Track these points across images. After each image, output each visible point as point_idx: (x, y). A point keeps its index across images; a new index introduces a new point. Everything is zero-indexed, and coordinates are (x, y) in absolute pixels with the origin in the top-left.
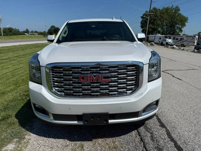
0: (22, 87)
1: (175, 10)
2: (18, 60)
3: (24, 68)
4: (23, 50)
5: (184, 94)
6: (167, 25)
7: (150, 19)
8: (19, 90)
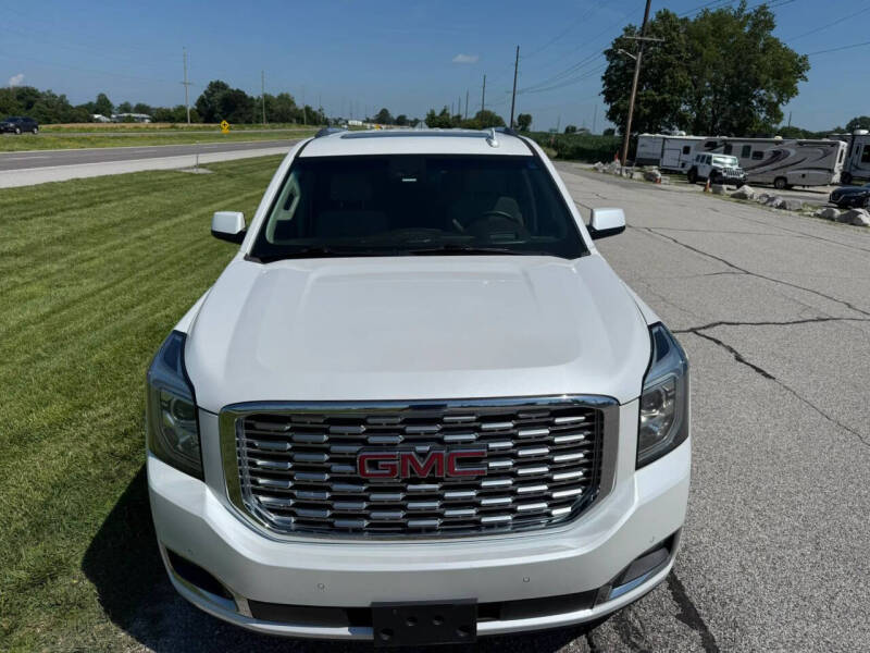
0: (103, 410)
1: (755, 25)
2: (73, 257)
3: (97, 297)
4: (91, 205)
5: (782, 455)
6: (715, 91)
7: (642, 63)
8: (90, 423)
